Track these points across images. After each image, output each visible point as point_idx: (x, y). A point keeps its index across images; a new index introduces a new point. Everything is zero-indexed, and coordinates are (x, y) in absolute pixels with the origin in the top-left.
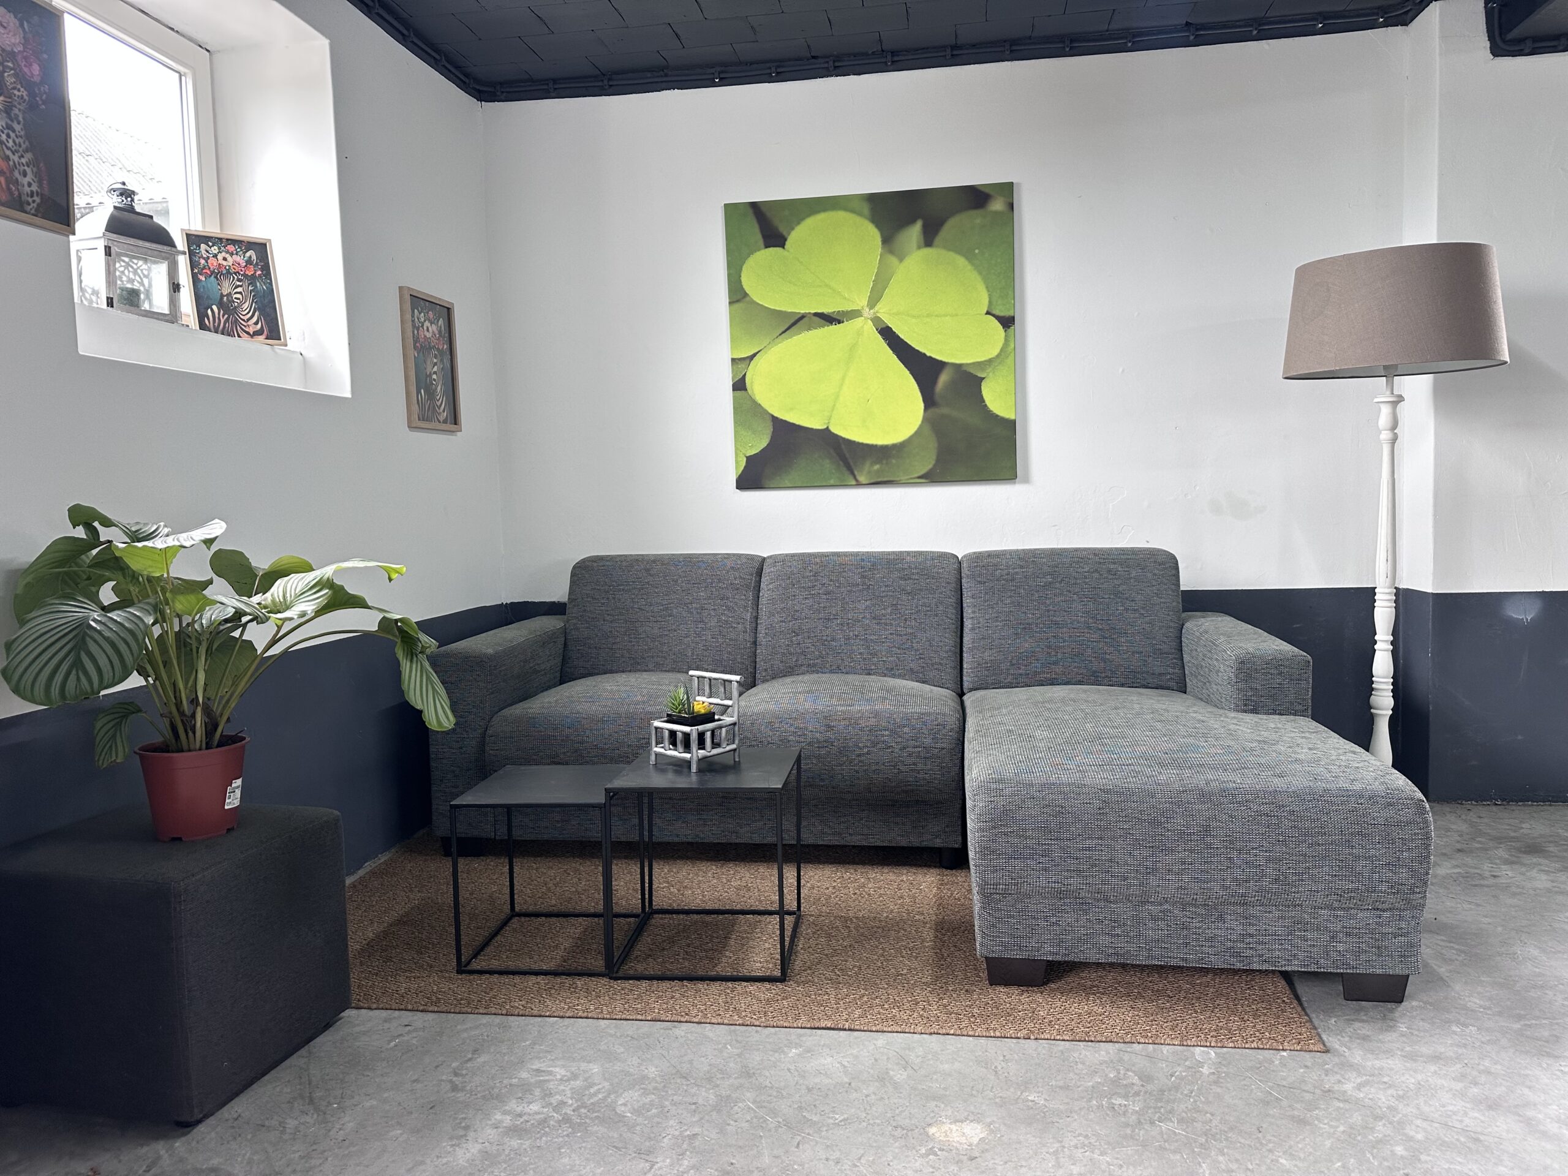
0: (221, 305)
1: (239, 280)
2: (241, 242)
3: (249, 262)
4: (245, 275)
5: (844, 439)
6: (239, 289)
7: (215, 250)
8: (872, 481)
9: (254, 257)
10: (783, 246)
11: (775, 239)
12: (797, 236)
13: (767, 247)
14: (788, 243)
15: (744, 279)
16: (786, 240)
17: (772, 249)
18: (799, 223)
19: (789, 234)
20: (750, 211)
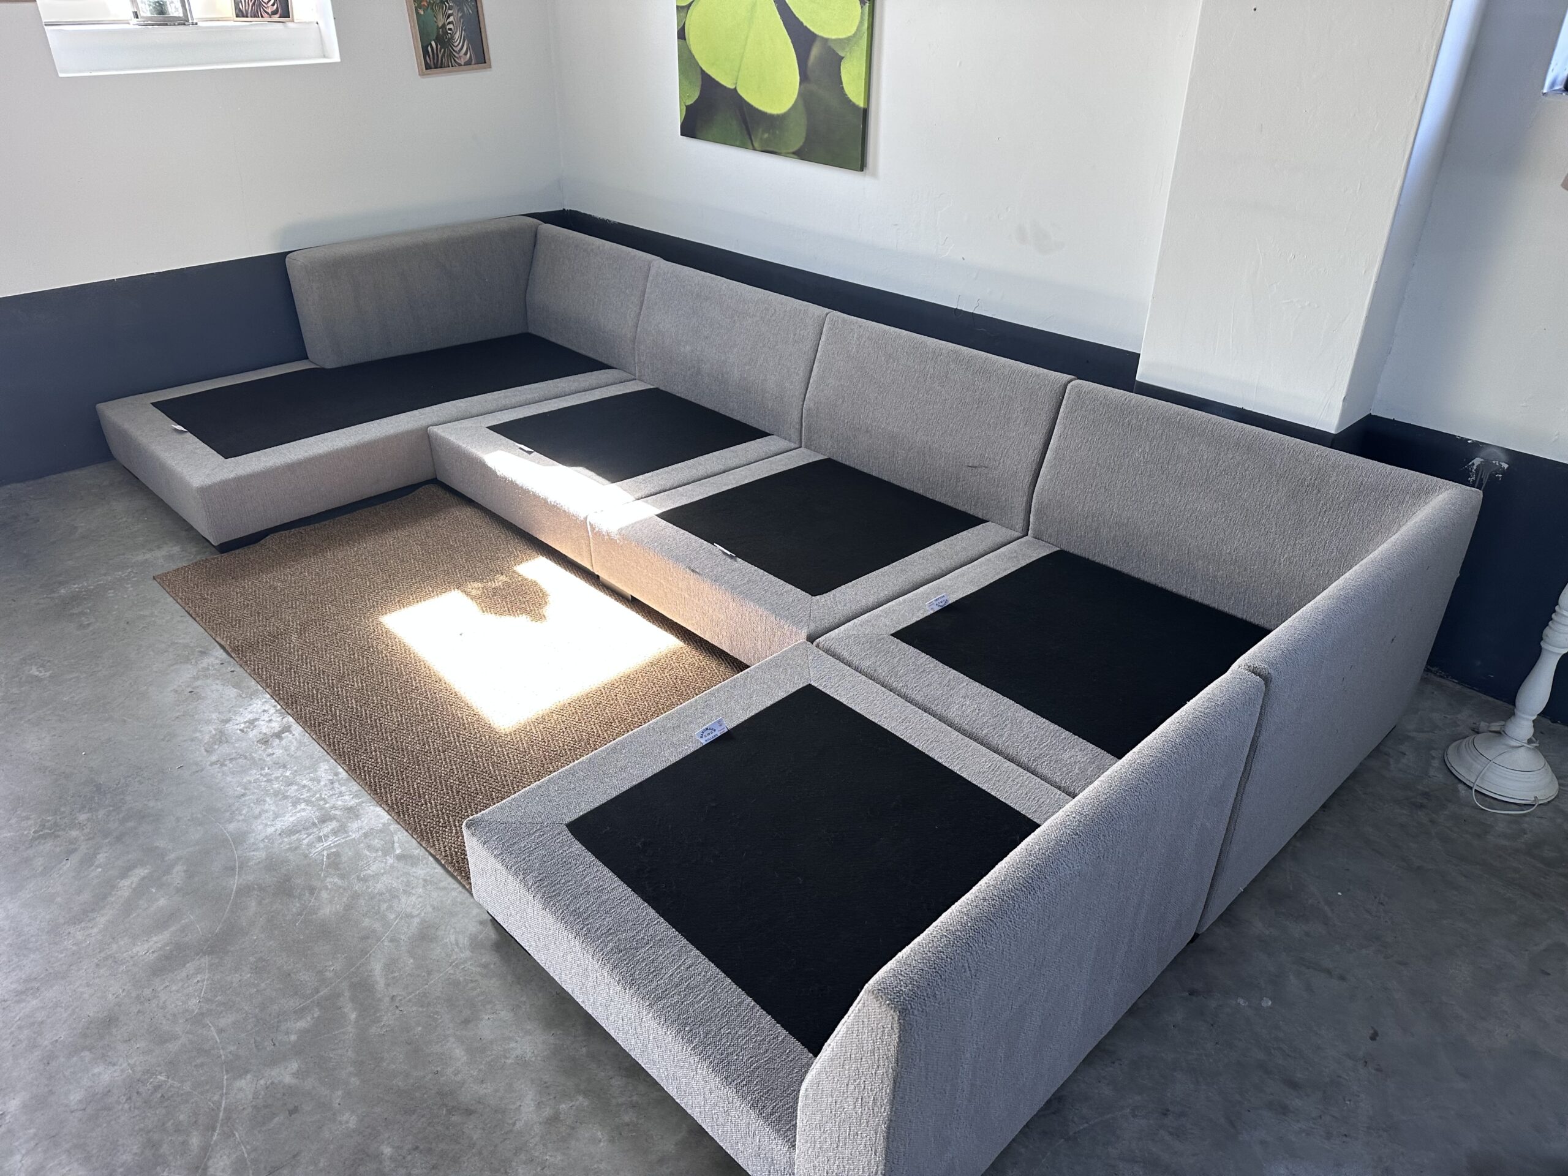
5: (745, 101)
8: (764, 149)
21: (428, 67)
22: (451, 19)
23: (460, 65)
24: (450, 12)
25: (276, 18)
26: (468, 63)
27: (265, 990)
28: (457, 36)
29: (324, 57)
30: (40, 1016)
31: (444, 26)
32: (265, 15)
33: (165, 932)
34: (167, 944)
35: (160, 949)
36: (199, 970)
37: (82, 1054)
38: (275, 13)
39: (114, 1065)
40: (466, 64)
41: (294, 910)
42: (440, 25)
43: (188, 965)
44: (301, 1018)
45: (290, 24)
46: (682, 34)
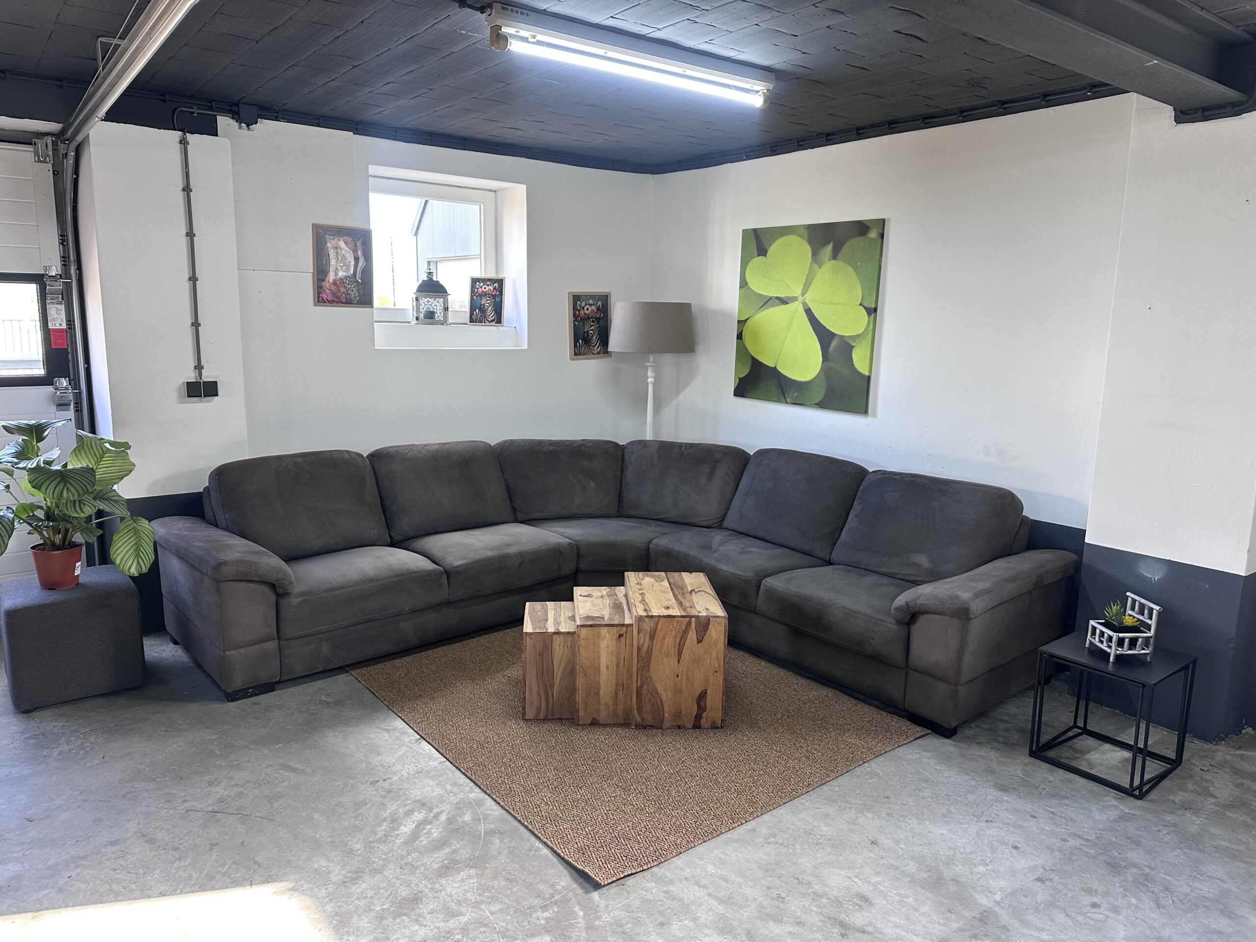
0: (480, 309)
1: (489, 297)
2: (493, 279)
3: (495, 288)
4: (492, 295)
6: (489, 302)
7: (482, 284)
8: (793, 403)
9: (497, 286)
10: (765, 255)
11: (762, 251)
12: (773, 249)
13: (758, 255)
14: (768, 254)
15: (747, 274)
16: (767, 252)
17: (760, 257)
18: (774, 242)
19: (769, 248)
20: (753, 234)
21: (576, 354)
22: (592, 328)
23: (594, 354)
24: (592, 324)
25: (493, 323)
26: (597, 353)
27: (517, 892)
28: (594, 337)
29: (516, 346)
30: (370, 894)
31: (588, 331)
32: (487, 322)
33: (442, 852)
34: (444, 860)
35: (441, 862)
36: (470, 877)
37: (403, 918)
38: (492, 321)
39: (425, 926)
40: (597, 354)
41: (526, 847)
42: (586, 331)
43: (462, 873)
44: (546, 911)
45: (501, 328)
46: (740, 336)
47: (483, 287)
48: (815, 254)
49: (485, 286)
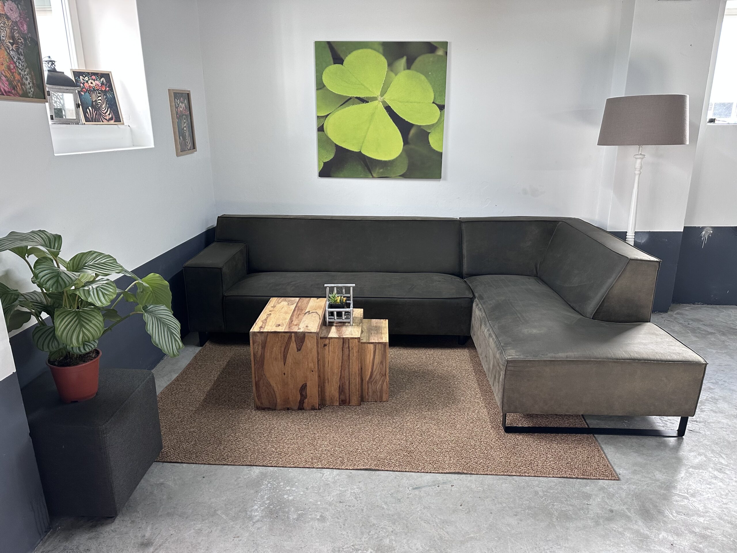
0: (92, 107)
1: (99, 93)
2: (98, 73)
4: (101, 91)
5: (367, 156)
6: (100, 98)
7: (86, 79)
8: (379, 176)
10: (342, 64)
11: (338, 60)
12: (349, 59)
13: (334, 64)
14: (345, 63)
15: (324, 78)
16: (343, 61)
17: (337, 65)
18: (350, 53)
19: (345, 58)
20: (327, 46)
22: (185, 125)
23: (188, 150)
24: (185, 121)
26: (191, 149)
28: (187, 134)
42: (182, 128)
45: (122, 127)
46: (321, 129)
47: (89, 82)
48: (390, 65)
49: (91, 80)
